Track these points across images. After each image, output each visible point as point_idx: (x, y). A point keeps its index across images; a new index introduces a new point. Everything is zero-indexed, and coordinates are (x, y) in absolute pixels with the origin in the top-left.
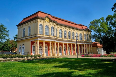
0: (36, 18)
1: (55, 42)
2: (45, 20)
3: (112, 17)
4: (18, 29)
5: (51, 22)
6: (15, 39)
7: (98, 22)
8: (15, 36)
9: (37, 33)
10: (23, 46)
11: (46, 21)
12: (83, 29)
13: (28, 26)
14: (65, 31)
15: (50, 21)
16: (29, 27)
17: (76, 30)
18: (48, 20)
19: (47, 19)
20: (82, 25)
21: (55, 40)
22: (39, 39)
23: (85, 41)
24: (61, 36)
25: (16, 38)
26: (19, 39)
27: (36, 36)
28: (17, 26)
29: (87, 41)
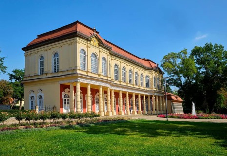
0: (74, 34)
1: (108, 87)
2: (90, 41)
3: (203, 50)
4: (26, 56)
5: (102, 47)
6: (11, 79)
7: (177, 57)
8: (12, 73)
9: (77, 67)
10: (40, 93)
11: (92, 43)
12: (153, 68)
13: (53, 50)
14: (124, 68)
15: (99, 45)
16: (56, 54)
17: (140, 69)
18: (96, 43)
19: (94, 39)
20: (148, 61)
21: (109, 83)
22: (80, 80)
23: (154, 89)
24: (117, 78)
25: (14, 76)
26: (29, 79)
27: (72, 73)
28: (23, 49)
29: (157, 90)
